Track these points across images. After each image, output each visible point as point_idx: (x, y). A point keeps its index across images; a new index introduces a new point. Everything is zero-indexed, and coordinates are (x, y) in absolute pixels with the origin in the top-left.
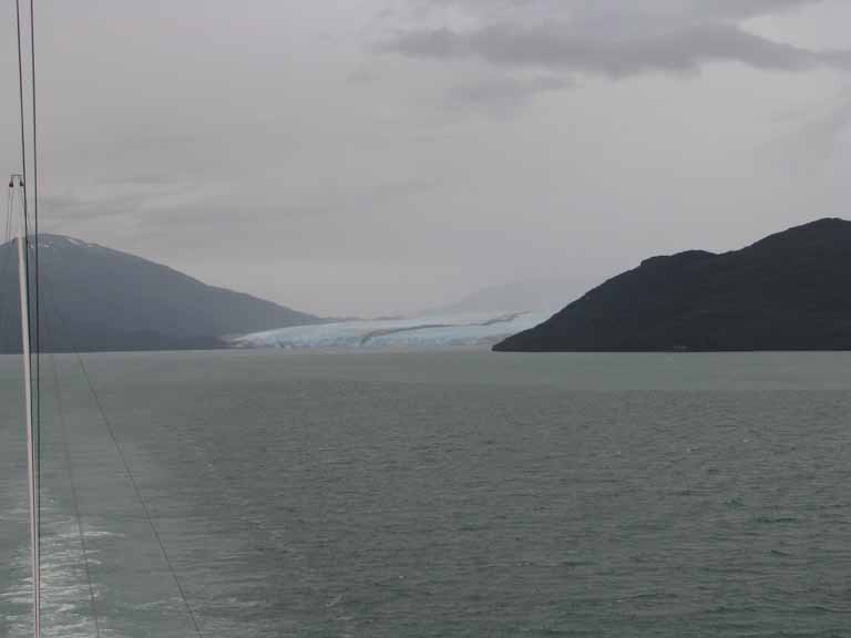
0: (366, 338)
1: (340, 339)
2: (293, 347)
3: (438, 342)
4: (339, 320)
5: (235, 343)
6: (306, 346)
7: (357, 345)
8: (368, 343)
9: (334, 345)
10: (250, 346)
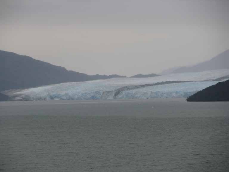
0: (118, 92)
1: (97, 92)
2: (61, 99)
3: (174, 95)
4: (104, 77)
5: (15, 96)
6: (71, 99)
7: (111, 97)
8: (120, 96)
9: (93, 98)
10: (26, 99)
